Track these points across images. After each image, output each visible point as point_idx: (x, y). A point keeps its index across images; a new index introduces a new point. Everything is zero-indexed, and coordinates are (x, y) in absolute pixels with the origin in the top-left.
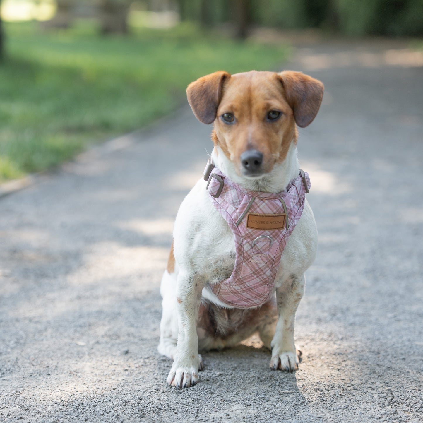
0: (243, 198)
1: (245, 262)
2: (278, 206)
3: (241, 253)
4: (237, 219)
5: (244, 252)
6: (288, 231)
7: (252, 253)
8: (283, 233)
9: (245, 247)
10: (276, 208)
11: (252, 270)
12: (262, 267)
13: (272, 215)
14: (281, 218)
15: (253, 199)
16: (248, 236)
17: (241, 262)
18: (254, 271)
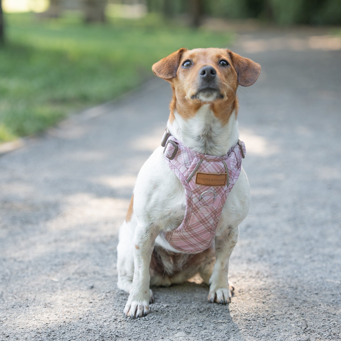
5: (193, 204)
6: (229, 188)
7: (200, 205)
12: (207, 217)
13: (216, 174)
15: (201, 160)
16: (197, 191)
17: (190, 213)
18: (200, 220)
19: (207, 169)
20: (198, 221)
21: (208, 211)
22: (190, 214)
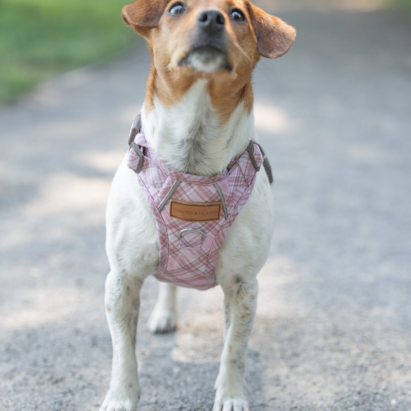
0: (165, 179)
1: (171, 254)
2: (211, 193)
3: (165, 244)
4: (159, 204)
5: (169, 243)
6: (228, 220)
7: (179, 246)
8: (221, 223)
9: (169, 237)
10: (207, 195)
11: (180, 265)
12: (193, 262)
13: (202, 204)
14: (216, 208)
15: (179, 182)
16: (173, 226)
17: (166, 254)
18: (183, 266)
19: (187, 196)
20: (180, 267)
21: (193, 254)
22: (167, 256)
